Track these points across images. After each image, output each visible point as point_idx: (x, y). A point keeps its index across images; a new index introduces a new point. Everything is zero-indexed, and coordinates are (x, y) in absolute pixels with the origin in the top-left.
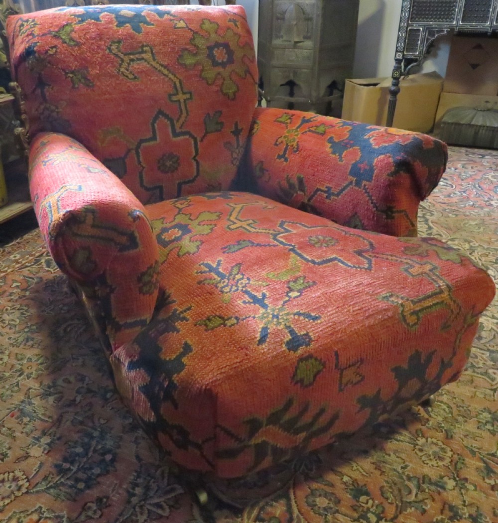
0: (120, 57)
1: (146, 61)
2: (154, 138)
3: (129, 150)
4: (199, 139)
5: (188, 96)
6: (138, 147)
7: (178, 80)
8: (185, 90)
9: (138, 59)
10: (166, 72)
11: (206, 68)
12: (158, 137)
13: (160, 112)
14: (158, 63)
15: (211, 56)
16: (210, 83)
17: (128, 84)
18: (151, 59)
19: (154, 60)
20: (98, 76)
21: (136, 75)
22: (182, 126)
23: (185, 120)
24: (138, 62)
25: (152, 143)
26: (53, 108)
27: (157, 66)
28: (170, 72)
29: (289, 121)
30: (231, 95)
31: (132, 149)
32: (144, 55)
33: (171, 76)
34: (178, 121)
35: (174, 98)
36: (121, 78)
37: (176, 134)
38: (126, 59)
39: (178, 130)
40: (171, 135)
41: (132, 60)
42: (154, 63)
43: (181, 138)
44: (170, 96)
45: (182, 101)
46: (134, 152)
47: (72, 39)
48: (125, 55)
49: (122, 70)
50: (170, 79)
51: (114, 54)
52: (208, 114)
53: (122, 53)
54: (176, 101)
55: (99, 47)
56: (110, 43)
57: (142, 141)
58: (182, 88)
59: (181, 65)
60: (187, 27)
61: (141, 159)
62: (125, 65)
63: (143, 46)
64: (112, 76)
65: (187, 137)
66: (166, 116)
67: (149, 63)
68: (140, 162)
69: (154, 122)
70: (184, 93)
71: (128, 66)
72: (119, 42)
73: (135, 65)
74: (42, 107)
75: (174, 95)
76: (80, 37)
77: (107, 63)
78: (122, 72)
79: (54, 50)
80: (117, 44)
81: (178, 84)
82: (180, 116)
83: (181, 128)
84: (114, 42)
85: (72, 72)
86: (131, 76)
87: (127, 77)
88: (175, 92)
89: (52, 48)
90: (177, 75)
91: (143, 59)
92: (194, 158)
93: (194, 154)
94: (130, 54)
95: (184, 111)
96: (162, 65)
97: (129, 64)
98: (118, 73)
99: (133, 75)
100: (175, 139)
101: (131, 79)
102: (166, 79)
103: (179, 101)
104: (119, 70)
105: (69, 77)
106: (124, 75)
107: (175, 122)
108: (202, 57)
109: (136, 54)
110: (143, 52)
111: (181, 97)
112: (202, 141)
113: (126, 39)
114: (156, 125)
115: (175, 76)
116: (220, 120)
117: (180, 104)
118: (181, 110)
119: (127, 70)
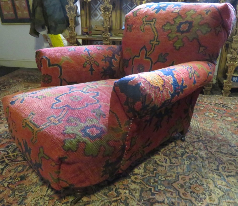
0: (144, 22)
2: (139, 56)
4: (153, 63)
5: (157, 43)
6: (134, 58)
7: (157, 35)
9: (149, 24)
10: (155, 30)
11: (172, 32)
13: (144, 47)
16: (170, 39)
17: (140, 33)
18: (153, 25)
19: (154, 25)
20: (134, 28)
22: (150, 55)
23: (151, 53)
24: (148, 25)
25: (138, 58)
30: (177, 48)
31: (132, 58)
32: (151, 23)
33: (156, 33)
34: (149, 52)
35: (152, 42)
37: (146, 58)
39: (147, 56)
40: (144, 57)
41: (147, 24)
42: (153, 26)
43: (147, 60)
44: (151, 41)
45: (154, 44)
47: (136, 14)
52: (162, 53)
54: (151, 44)
55: (141, 18)
56: (144, 16)
57: (135, 56)
58: (157, 39)
59: (163, 29)
60: (178, 12)
61: (133, 63)
62: (143, 25)
63: (153, 19)
64: (137, 29)
65: (149, 60)
66: (146, 49)
67: (151, 26)
70: (156, 41)
76: (139, 13)
79: (129, 17)
81: (156, 37)
82: (150, 51)
83: (149, 55)
84: (146, 16)
85: (129, 26)
86: (143, 30)
88: (153, 40)
92: (150, 70)
93: (150, 68)
94: (147, 21)
95: (153, 49)
96: (155, 28)
97: (145, 25)
98: (140, 28)
100: (145, 59)
102: (153, 34)
105: (127, 27)
107: (148, 52)
108: (174, 27)
110: (152, 21)
113: (150, 15)
114: (141, 51)
115: (157, 33)
116: (166, 58)
117: (152, 46)
118: (152, 48)
119: (143, 27)
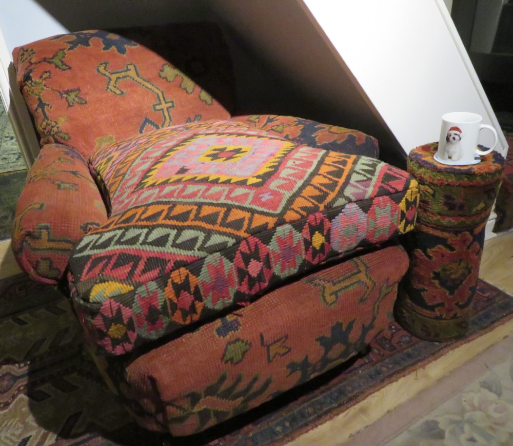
0: (107, 76)
1: (131, 77)
5: (170, 104)
7: (161, 92)
8: (168, 100)
9: (124, 77)
10: (149, 85)
11: (185, 80)
13: (147, 120)
14: (141, 78)
16: (189, 92)
17: (116, 99)
18: (136, 75)
19: (138, 76)
20: (89, 94)
21: (123, 91)
24: (124, 79)
26: (54, 124)
27: (141, 81)
28: (153, 85)
29: (257, 120)
30: (209, 101)
32: (129, 73)
33: (154, 89)
35: (158, 107)
36: (110, 94)
38: (114, 77)
41: (118, 78)
42: (138, 79)
44: (154, 105)
45: (165, 110)
47: (64, 64)
48: (112, 74)
49: (111, 87)
50: (153, 91)
51: (102, 74)
52: (189, 119)
53: (109, 73)
54: (160, 110)
56: (98, 65)
58: (164, 99)
59: (163, 78)
62: (112, 83)
63: (128, 64)
66: (152, 123)
67: (133, 80)
69: (142, 128)
70: (166, 103)
71: (116, 84)
72: (106, 63)
73: (121, 82)
74: (44, 123)
75: (159, 105)
79: (48, 74)
80: (104, 65)
81: (161, 96)
82: (164, 123)
84: (101, 63)
85: (67, 93)
86: (118, 92)
87: (115, 93)
88: (159, 103)
89: (47, 72)
90: (160, 88)
91: (128, 76)
94: (116, 73)
95: (168, 118)
96: (146, 80)
97: (116, 82)
98: (107, 90)
99: (120, 90)
101: (119, 94)
103: (162, 109)
104: (108, 88)
105: (64, 96)
106: (112, 91)
107: (160, 127)
109: (122, 72)
110: (128, 70)
111: (164, 106)
114: (144, 131)
115: (157, 88)
117: (163, 112)
118: (165, 117)
119: (115, 87)
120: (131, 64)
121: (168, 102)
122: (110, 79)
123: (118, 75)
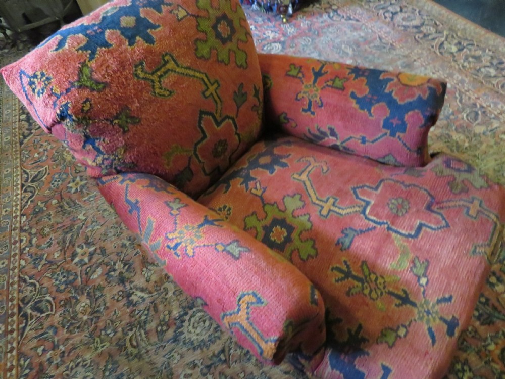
0: (149, 79)
1: (172, 71)
2: (205, 137)
3: (190, 158)
4: (235, 117)
5: (216, 85)
6: (195, 150)
7: (204, 75)
8: (212, 81)
9: (165, 73)
10: (191, 73)
11: (219, 50)
12: (207, 135)
13: (202, 113)
14: (182, 67)
15: (218, 36)
16: (226, 62)
17: (168, 102)
18: (176, 66)
19: (178, 66)
20: (139, 109)
21: (170, 89)
22: (221, 114)
23: (221, 108)
24: (167, 75)
25: (204, 142)
26: (112, 157)
27: (183, 71)
28: (195, 71)
30: (245, 64)
31: (192, 156)
32: (169, 66)
33: (198, 74)
34: (216, 113)
35: (207, 94)
36: (160, 98)
37: (218, 124)
38: (155, 78)
39: (219, 119)
40: (216, 126)
41: (160, 76)
42: (178, 70)
43: (223, 124)
44: (203, 93)
45: (214, 93)
46: (194, 156)
47: (98, 83)
48: (153, 74)
49: (157, 91)
50: (197, 77)
51: (143, 78)
52: (235, 92)
53: (149, 74)
54: (209, 96)
55: (126, 78)
56: (134, 69)
57: (196, 144)
58: (209, 81)
59: (200, 58)
60: (188, 13)
61: (200, 158)
62: (157, 85)
63: (163, 56)
64: (151, 101)
65: (227, 120)
66: (207, 113)
67: (175, 72)
68: (200, 161)
69: (200, 123)
70: (212, 85)
71: (161, 85)
72: (141, 63)
73: (165, 80)
74: (100, 158)
75: (206, 90)
76: (103, 76)
77: (141, 91)
78: (158, 94)
79: (88, 103)
80: (141, 66)
81: (205, 80)
82: (217, 107)
83: (220, 116)
84: (136, 66)
85: (117, 118)
86: (167, 93)
87: (164, 95)
88: (206, 87)
89: (85, 102)
90: (202, 71)
91: (168, 70)
92: (236, 134)
93: (235, 130)
94: (156, 71)
95: (218, 101)
96: (187, 68)
97: (160, 82)
98: (155, 96)
99: (168, 91)
100: (219, 128)
101: (168, 96)
102: (195, 79)
103: (212, 94)
104: (155, 93)
105: (115, 123)
106: (160, 95)
108: (212, 40)
109: (161, 68)
110: (166, 62)
111: (212, 89)
112: (237, 116)
113: (146, 57)
114: (202, 125)
115: (200, 72)
116: (244, 92)
117: (213, 97)
118: (215, 101)
119: (161, 89)
120: (166, 54)
121: (214, 83)
122: (153, 81)
123: (159, 73)
